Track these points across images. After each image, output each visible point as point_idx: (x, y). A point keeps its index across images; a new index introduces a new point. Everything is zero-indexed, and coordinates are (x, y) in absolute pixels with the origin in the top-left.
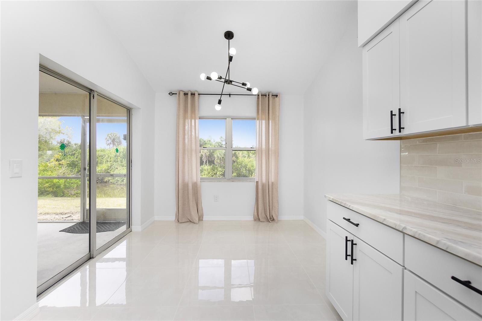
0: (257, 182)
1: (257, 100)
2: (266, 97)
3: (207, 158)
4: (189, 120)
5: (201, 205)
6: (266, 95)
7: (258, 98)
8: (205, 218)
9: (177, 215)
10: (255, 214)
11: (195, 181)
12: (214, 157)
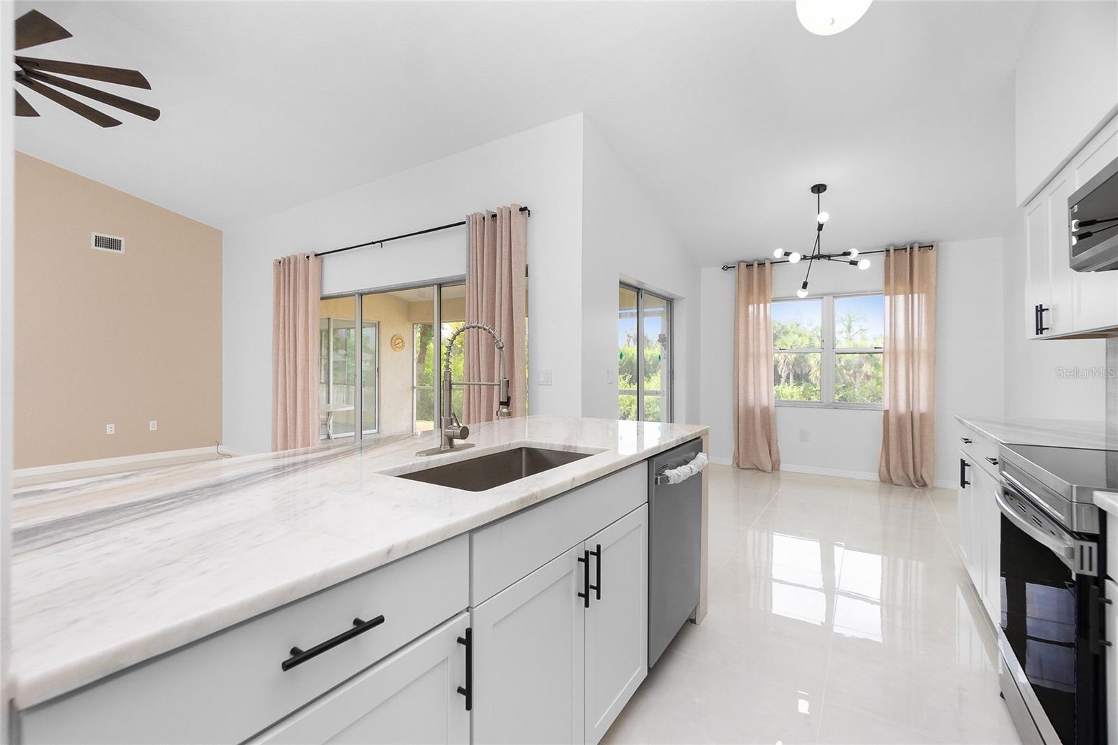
0: (887, 412)
1: (886, 259)
2: (906, 251)
3: (791, 367)
4: (756, 305)
5: (777, 444)
6: (906, 249)
7: (888, 256)
8: (783, 467)
9: (737, 455)
10: (882, 468)
11: (766, 404)
12: (809, 366)
